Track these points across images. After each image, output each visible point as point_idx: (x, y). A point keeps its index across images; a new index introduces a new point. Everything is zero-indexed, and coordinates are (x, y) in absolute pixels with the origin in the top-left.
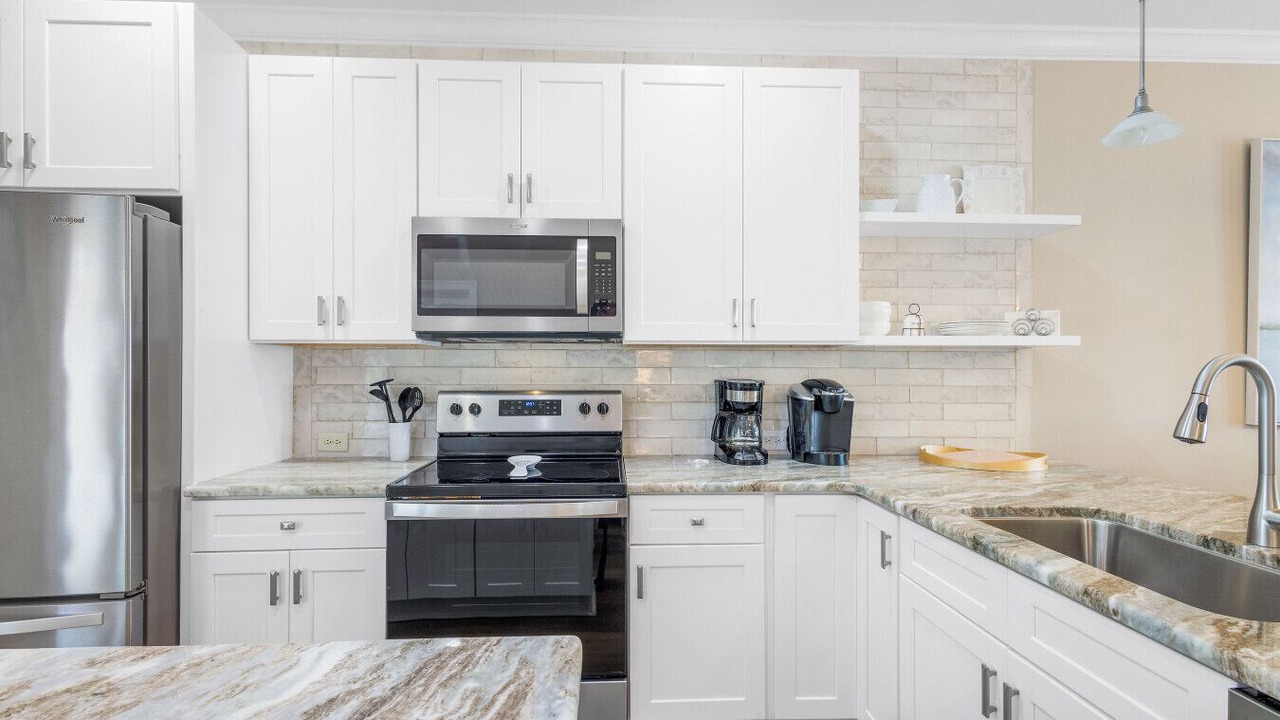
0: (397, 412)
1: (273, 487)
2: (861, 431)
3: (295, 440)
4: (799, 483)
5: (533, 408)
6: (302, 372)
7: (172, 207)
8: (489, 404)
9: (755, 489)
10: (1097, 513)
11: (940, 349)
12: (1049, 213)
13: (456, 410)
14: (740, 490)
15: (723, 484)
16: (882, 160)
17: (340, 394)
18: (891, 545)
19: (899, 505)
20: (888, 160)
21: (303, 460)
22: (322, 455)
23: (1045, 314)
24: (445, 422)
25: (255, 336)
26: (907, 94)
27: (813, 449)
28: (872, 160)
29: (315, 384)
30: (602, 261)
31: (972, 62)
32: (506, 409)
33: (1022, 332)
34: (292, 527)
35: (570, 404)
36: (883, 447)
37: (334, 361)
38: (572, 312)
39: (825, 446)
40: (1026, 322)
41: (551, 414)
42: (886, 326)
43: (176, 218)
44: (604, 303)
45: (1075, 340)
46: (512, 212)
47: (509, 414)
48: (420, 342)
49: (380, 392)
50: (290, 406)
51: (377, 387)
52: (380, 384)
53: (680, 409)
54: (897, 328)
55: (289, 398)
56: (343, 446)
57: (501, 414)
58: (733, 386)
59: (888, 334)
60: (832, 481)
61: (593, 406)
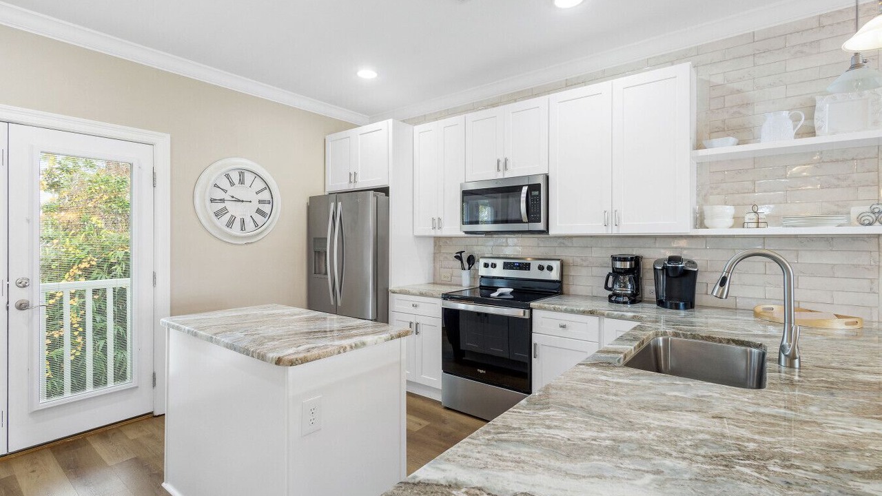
0: (467, 266)
1: (411, 290)
3: (434, 275)
4: (616, 313)
5: (519, 266)
6: (436, 248)
7: (386, 191)
8: (500, 263)
9: (592, 313)
11: (796, 236)
13: (486, 266)
14: (584, 313)
15: (575, 309)
16: (742, 106)
20: (747, 105)
21: (437, 284)
22: (443, 282)
24: (483, 271)
25: (416, 234)
26: (763, 54)
28: (732, 107)
29: (440, 252)
30: (535, 196)
31: (827, 16)
32: (507, 266)
33: (867, 222)
34: (416, 306)
35: (534, 265)
36: (741, 304)
37: (447, 243)
38: (520, 221)
40: (872, 215)
41: (526, 270)
42: (730, 222)
43: (387, 194)
44: (537, 216)
46: (500, 176)
47: (507, 269)
48: (466, 235)
49: (459, 258)
50: (432, 262)
51: (459, 255)
52: (461, 253)
54: (739, 222)
55: (432, 259)
56: (449, 279)
57: (504, 268)
59: (731, 227)
61: (545, 267)
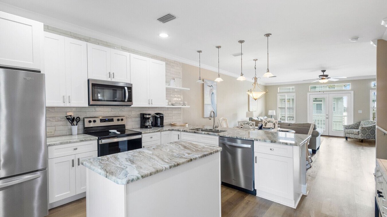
2: (165, 121)
5: (108, 120)
8: (98, 120)
9: (159, 131)
10: (199, 129)
11: (172, 108)
12: (186, 88)
13: (90, 122)
14: (157, 131)
15: (155, 131)
17: (51, 119)
18: (180, 136)
19: (181, 130)
22: (48, 136)
23: (185, 102)
27: (159, 125)
30: (129, 91)
32: (102, 121)
33: (183, 105)
35: (115, 119)
37: (49, 111)
38: (124, 101)
39: (161, 124)
41: (110, 122)
44: (130, 100)
45: (189, 107)
46: (109, 80)
52: (70, 116)
53: (133, 119)
56: (53, 133)
57: (101, 122)
58: (146, 114)
60: (169, 129)
61: (120, 119)
